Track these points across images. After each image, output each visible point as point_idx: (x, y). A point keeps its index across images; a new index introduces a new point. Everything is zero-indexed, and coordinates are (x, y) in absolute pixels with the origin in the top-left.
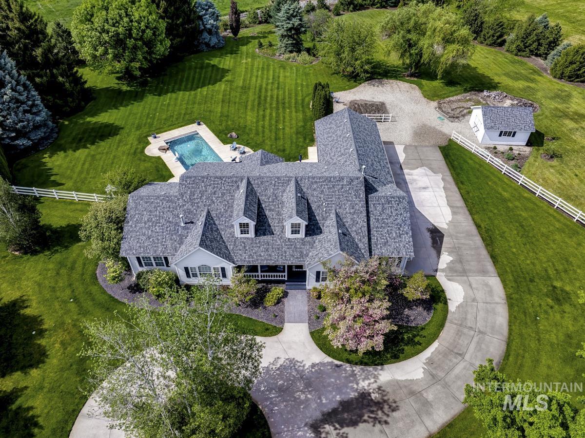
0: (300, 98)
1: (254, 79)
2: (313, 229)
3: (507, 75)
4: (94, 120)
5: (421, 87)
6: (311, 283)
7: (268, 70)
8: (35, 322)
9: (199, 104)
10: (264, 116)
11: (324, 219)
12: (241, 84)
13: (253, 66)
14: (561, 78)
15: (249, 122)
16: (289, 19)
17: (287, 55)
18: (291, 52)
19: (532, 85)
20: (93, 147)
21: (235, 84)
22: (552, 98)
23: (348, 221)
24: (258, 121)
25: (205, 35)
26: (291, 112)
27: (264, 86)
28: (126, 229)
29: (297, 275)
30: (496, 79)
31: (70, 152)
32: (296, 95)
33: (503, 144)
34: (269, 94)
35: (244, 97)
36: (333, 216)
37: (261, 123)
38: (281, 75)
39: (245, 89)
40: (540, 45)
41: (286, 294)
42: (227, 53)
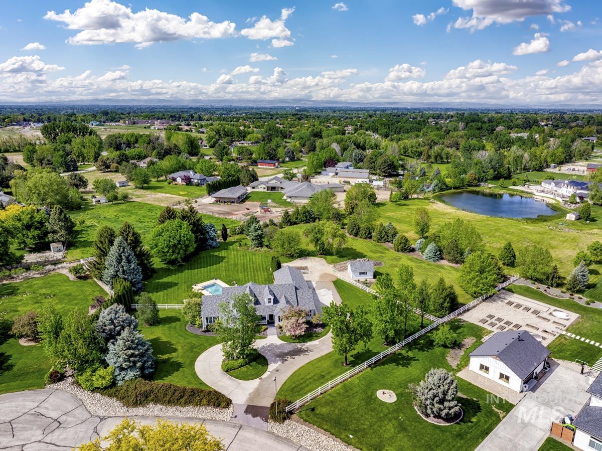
0: (265, 267)
1: (239, 260)
2: (276, 301)
3: (372, 251)
4: (160, 281)
5: (326, 259)
6: (277, 323)
7: (246, 256)
8: (168, 342)
9: (213, 272)
10: (248, 275)
11: (280, 298)
12: (233, 263)
13: (237, 255)
14: (398, 251)
15: (240, 278)
16: (256, 231)
17: (256, 249)
18: (258, 247)
19: (383, 255)
20: (165, 291)
21: (230, 263)
22: (392, 260)
23: (289, 298)
24: (245, 277)
25: (210, 241)
26: (261, 273)
27: (245, 263)
28: (202, 307)
29: (271, 322)
30: (365, 254)
31: (155, 293)
32: (263, 266)
33: (363, 278)
34: (249, 266)
35: (236, 268)
36: (283, 297)
37: (247, 278)
38: (254, 258)
39: (236, 265)
40: (388, 236)
41: (267, 329)
42: (222, 250)
